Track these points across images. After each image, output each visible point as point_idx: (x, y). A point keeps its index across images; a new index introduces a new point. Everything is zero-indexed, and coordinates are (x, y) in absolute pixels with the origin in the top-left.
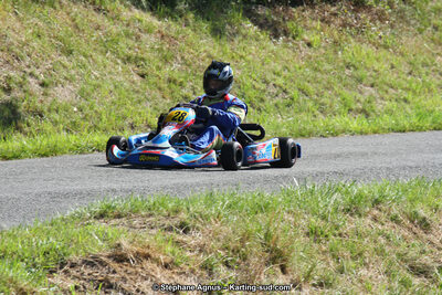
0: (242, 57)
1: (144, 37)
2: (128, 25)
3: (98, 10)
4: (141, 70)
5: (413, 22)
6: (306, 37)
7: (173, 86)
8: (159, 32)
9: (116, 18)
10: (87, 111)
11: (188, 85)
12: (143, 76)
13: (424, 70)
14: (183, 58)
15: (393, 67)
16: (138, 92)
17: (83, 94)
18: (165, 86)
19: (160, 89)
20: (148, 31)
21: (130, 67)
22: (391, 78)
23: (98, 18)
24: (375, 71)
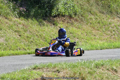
0: (44, 31)
1: (19, 25)
2: (14, 22)
3: (6, 18)
4: (19, 34)
5: (85, 22)
6: (59, 26)
7: (28, 38)
8: (23, 24)
9: (11, 20)
10: (8, 45)
11: (32, 38)
12: (20, 36)
13: (89, 34)
14: (29, 31)
15: (82, 33)
16: (19, 40)
17: (6, 40)
18: (26, 38)
19: (25, 39)
20: (20, 24)
21: (16, 33)
22: (82, 36)
23: (6, 20)
24: (78, 34)
